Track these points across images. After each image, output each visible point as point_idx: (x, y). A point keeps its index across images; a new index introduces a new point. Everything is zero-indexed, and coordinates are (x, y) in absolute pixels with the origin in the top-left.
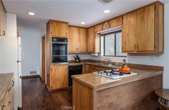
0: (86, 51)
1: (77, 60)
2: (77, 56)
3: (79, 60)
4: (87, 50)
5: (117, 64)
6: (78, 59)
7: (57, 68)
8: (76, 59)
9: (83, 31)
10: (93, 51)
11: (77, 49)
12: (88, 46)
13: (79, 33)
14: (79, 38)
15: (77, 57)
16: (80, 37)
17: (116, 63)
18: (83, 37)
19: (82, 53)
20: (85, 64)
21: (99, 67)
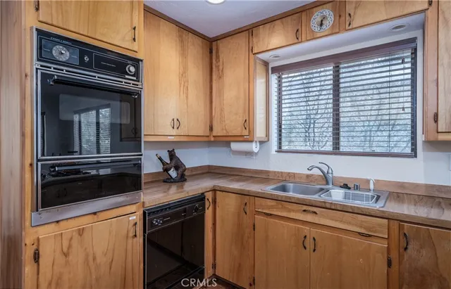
0: (208, 135)
1: (173, 173)
2: (172, 155)
3: (180, 170)
4: (211, 129)
5: (372, 187)
6: (177, 168)
7: (76, 235)
8: (166, 170)
9: (195, 49)
10: (246, 132)
11: (176, 123)
12: (216, 113)
13: (183, 53)
14: (183, 74)
15: (171, 159)
16: (184, 72)
17: (368, 181)
18: (196, 73)
19: (193, 139)
20: (214, 190)
21: (305, 208)
